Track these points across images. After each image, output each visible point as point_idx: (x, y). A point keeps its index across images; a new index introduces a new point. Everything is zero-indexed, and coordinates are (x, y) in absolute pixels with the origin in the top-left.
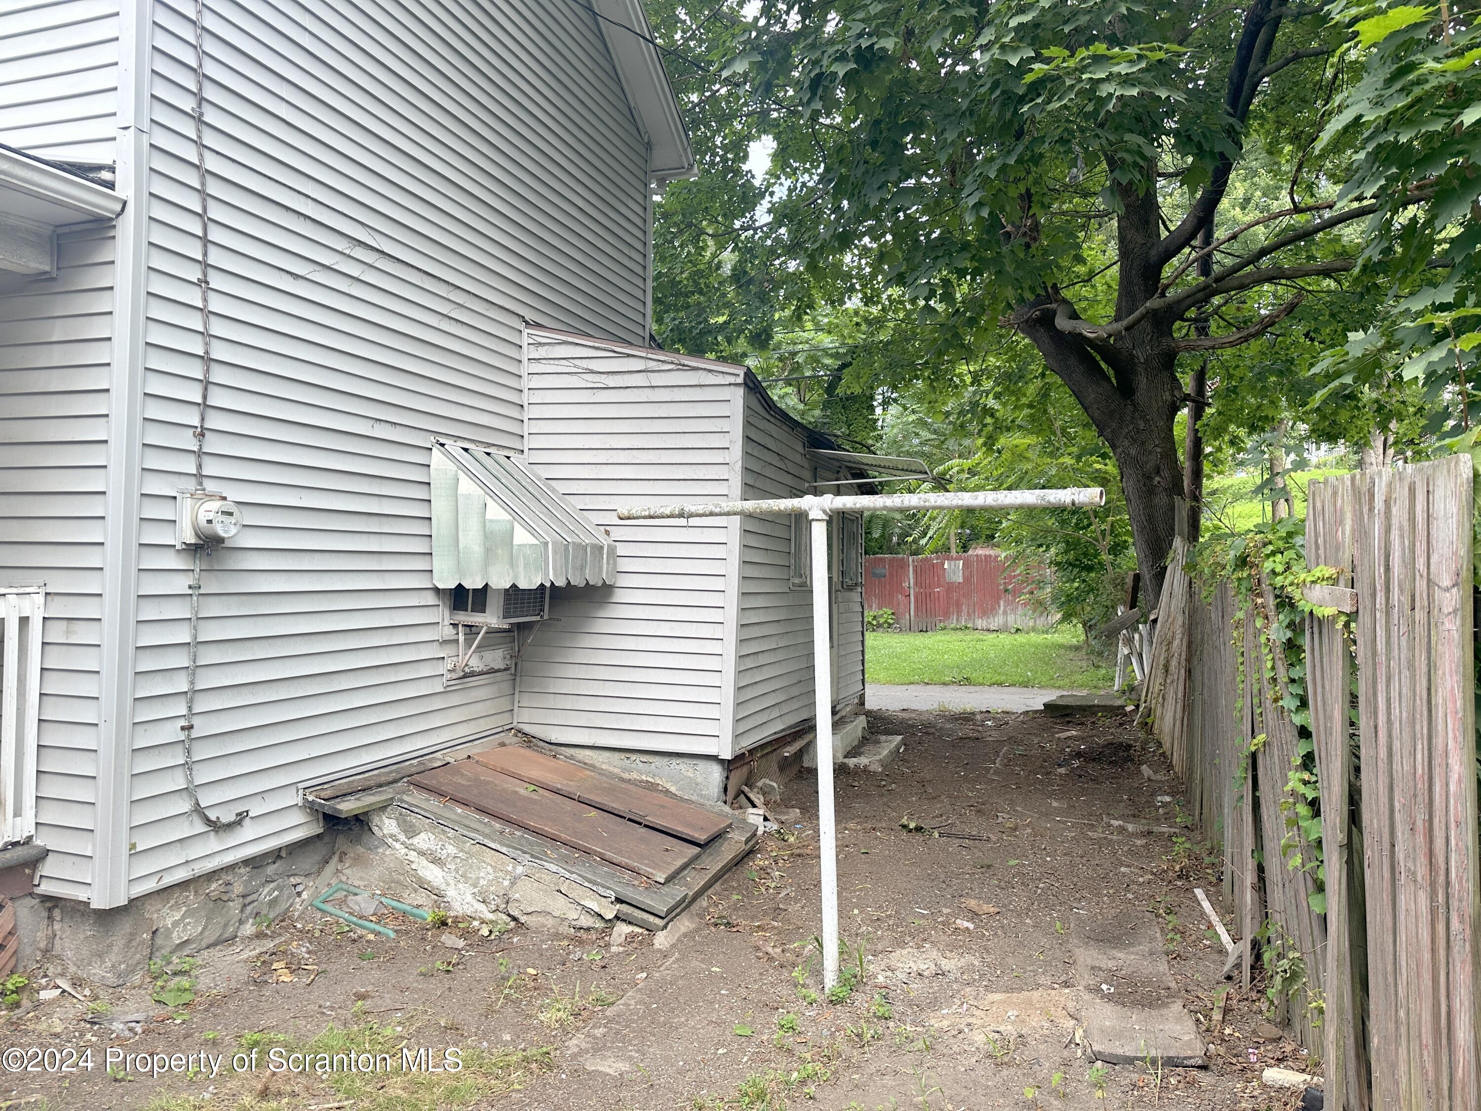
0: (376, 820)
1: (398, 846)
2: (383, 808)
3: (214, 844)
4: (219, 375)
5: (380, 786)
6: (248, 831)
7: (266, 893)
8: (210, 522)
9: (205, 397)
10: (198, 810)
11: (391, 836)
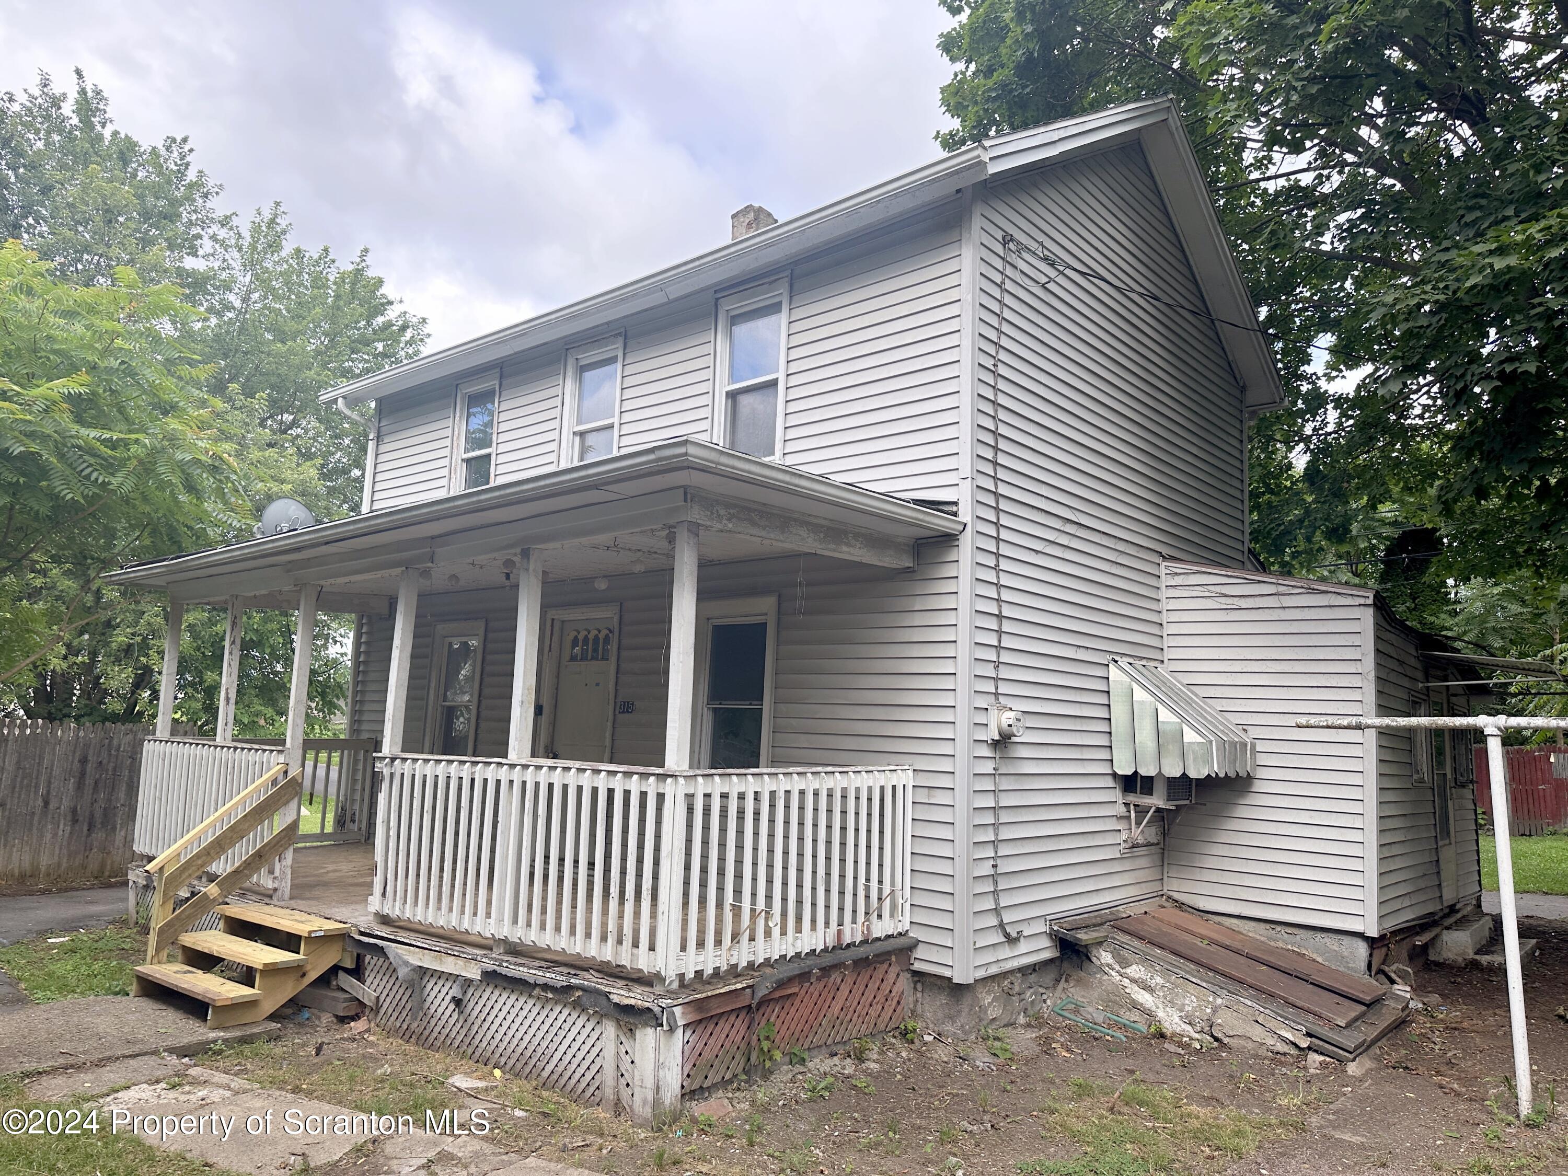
0: (1094, 952)
1: (1114, 973)
2: (1100, 943)
3: (1006, 952)
4: (1007, 627)
5: (1095, 926)
6: (1023, 947)
7: (1029, 996)
8: (1010, 726)
9: (1000, 642)
10: (1002, 925)
11: (1108, 965)
